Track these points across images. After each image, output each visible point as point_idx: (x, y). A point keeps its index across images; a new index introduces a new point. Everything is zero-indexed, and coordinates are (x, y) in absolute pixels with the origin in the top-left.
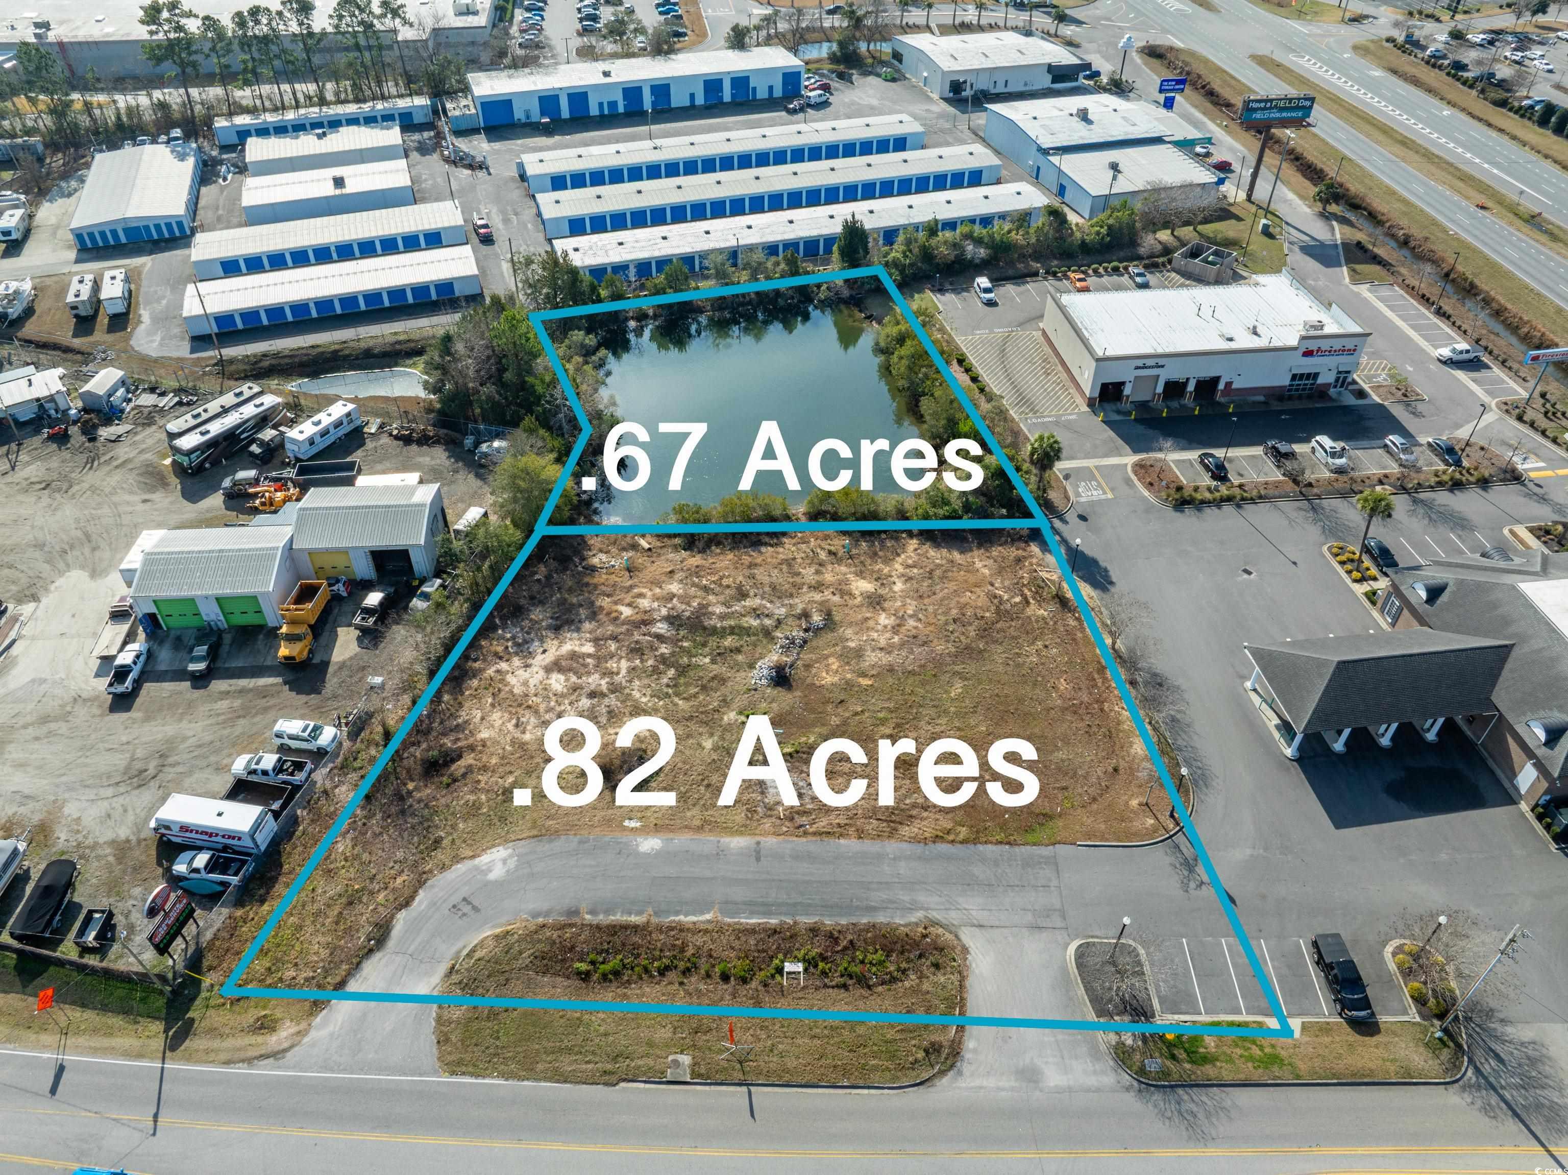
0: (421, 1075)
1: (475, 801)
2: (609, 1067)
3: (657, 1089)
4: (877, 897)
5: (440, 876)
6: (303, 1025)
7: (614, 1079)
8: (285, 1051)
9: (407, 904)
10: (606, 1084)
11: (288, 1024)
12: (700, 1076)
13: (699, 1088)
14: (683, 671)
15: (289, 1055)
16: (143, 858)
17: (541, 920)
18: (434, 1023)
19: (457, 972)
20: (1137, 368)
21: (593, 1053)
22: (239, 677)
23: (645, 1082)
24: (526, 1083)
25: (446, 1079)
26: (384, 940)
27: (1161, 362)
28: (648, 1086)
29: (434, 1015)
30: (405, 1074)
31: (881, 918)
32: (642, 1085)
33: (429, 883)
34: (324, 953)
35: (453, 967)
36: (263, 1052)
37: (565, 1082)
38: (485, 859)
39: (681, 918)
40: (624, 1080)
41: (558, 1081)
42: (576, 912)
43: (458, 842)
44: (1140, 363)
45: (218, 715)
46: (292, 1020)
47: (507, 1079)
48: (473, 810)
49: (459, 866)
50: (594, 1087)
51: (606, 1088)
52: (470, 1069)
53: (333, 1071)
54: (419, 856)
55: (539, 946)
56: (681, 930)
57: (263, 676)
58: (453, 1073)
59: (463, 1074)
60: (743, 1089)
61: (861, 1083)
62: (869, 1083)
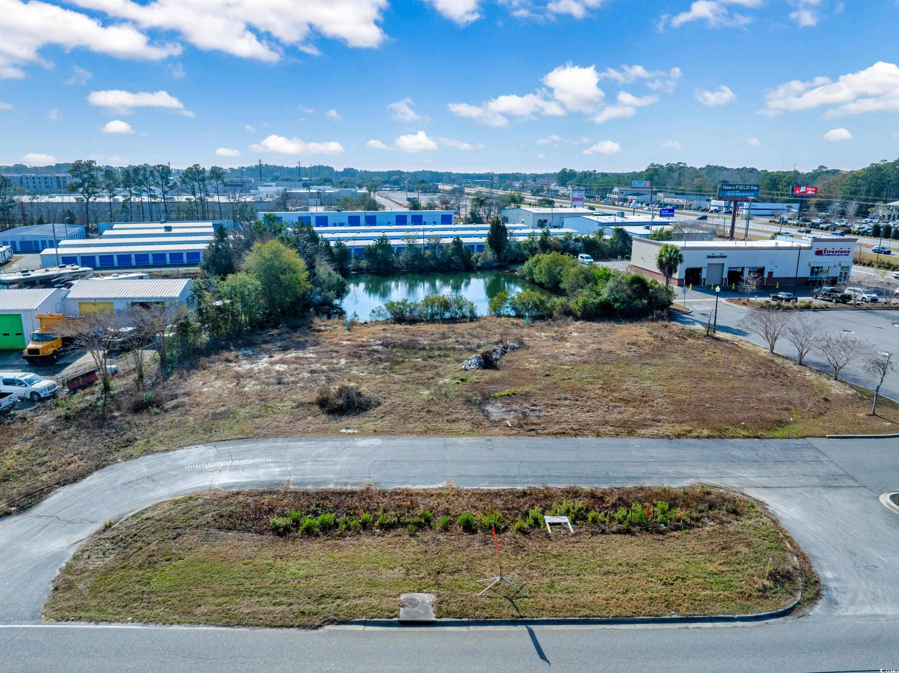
2: (309, 608)
3: (384, 632)
5: (123, 463)
7: (316, 621)
9: (74, 481)
10: (303, 626)
12: (451, 615)
13: (451, 628)
19: (114, 529)
20: (709, 257)
23: (365, 623)
24: (175, 627)
26: (29, 507)
28: (368, 628)
32: (360, 628)
33: (108, 468)
35: (110, 526)
37: (239, 625)
38: (179, 452)
40: (332, 622)
41: (227, 625)
43: (153, 442)
44: (710, 253)
49: (148, 456)
50: (285, 630)
51: (302, 632)
54: (105, 451)
56: (409, 495)
58: (62, 620)
60: (522, 628)
61: (698, 614)
62: (708, 613)
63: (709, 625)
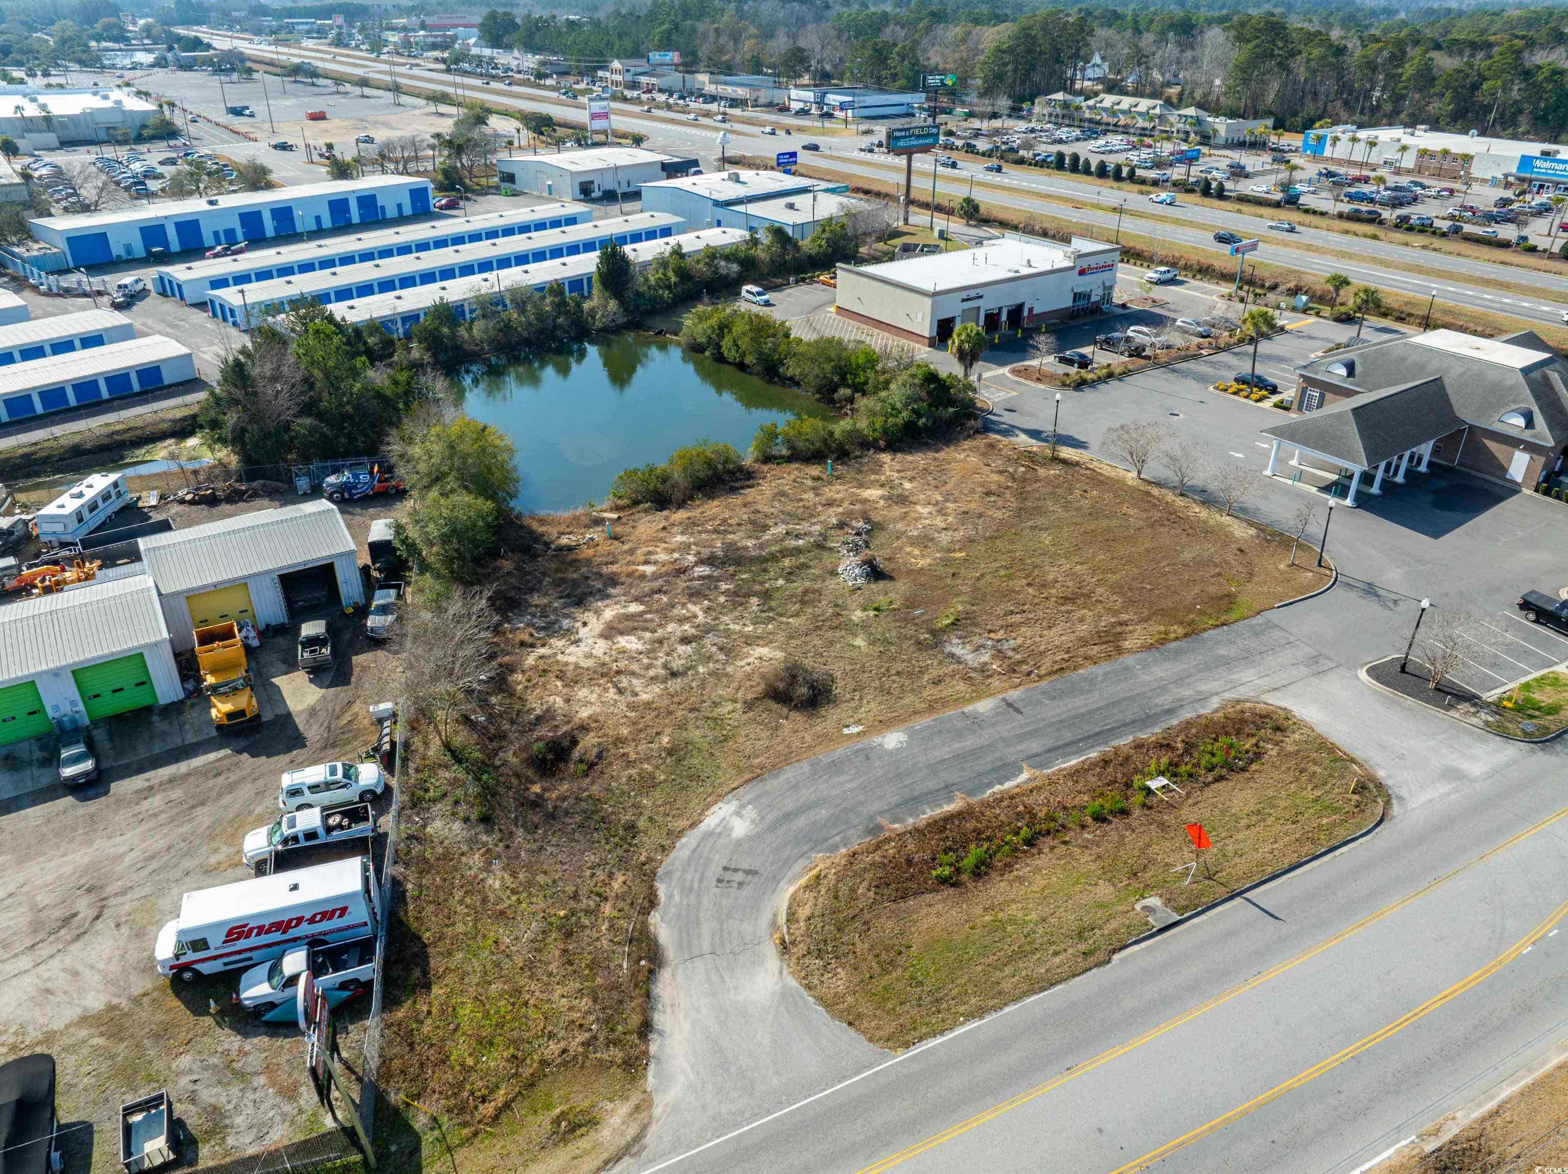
0: (868, 1067)
1: (640, 774)
2: (1083, 947)
3: (1147, 948)
4: (1165, 700)
5: (669, 860)
6: (635, 1098)
7: (1100, 955)
8: (637, 1139)
9: (652, 902)
10: (1098, 965)
11: (609, 1106)
12: (1186, 908)
13: (1195, 921)
14: (766, 595)
15: (648, 1139)
16: (160, 1017)
17: (843, 851)
18: (820, 1008)
19: (793, 943)
20: (963, 300)
21: (1051, 943)
22: (156, 767)
23: (1136, 942)
24: (1007, 1010)
25: (903, 1056)
26: (656, 953)
27: (981, 291)
28: (1143, 945)
29: (811, 1000)
30: (845, 1078)
31: (1187, 715)
32: (1137, 948)
33: (660, 871)
34: (585, 1003)
35: (783, 942)
36: (605, 1156)
37: (1052, 985)
38: (711, 821)
39: (997, 788)
40: (1114, 952)
41: (1043, 989)
42: (879, 828)
43: (659, 818)
44: (964, 295)
45: (155, 815)
46: (611, 1100)
47: (981, 1017)
48: (648, 783)
49: (683, 840)
50: (1088, 974)
51: (1103, 968)
52: (924, 1030)
53: (738, 1125)
54: (620, 852)
55: (868, 876)
56: (1012, 798)
57: (196, 756)
58: (907, 1045)
59: (921, 1039)
60: (1238, 900)
61: (1335, 842)
62: (1341, 839)
63: (1345, 849)
